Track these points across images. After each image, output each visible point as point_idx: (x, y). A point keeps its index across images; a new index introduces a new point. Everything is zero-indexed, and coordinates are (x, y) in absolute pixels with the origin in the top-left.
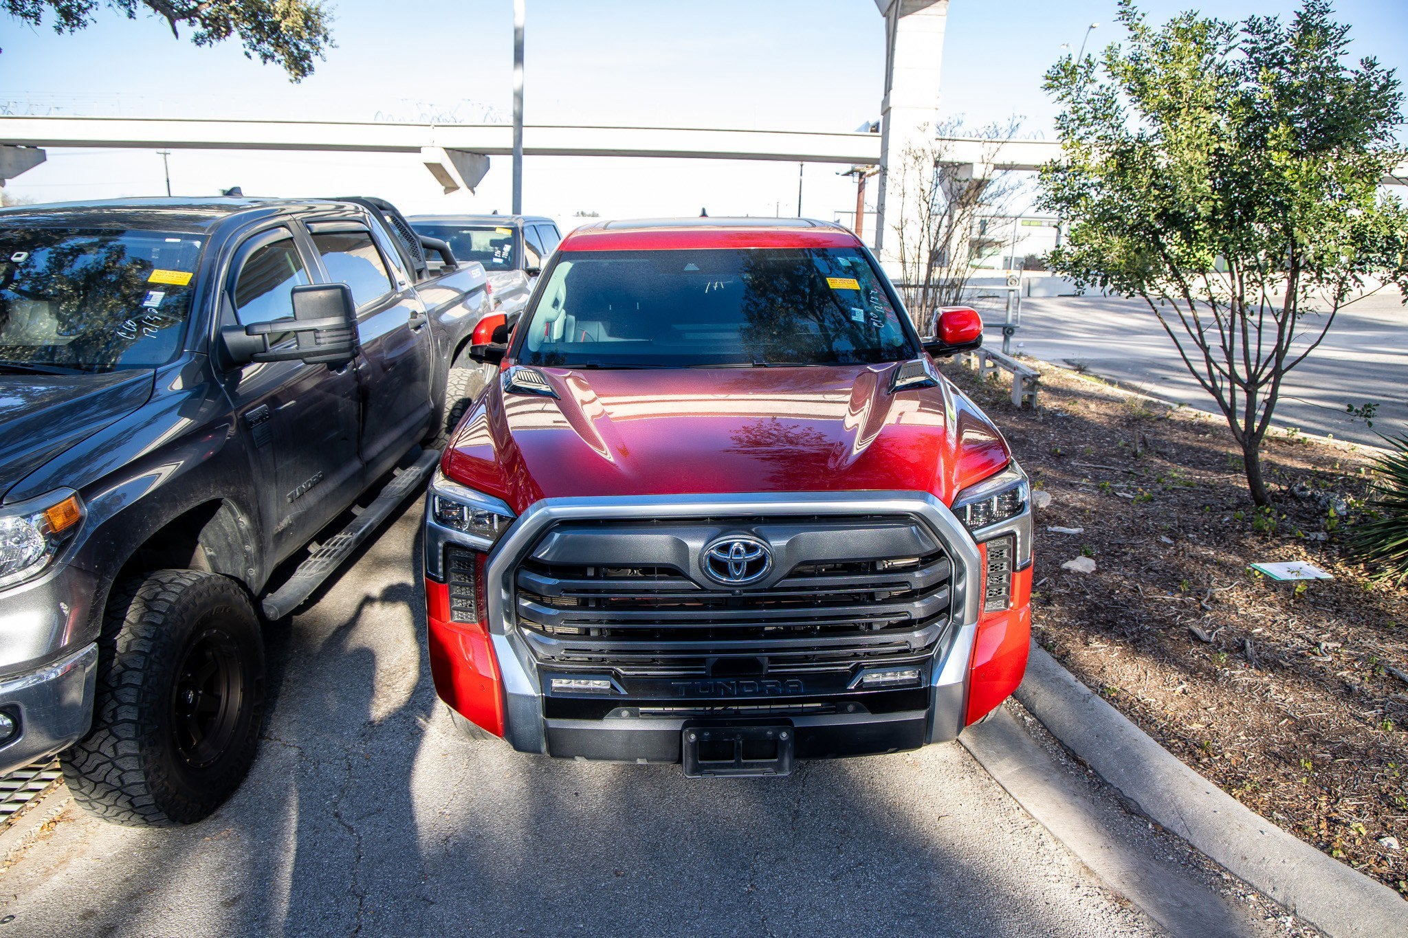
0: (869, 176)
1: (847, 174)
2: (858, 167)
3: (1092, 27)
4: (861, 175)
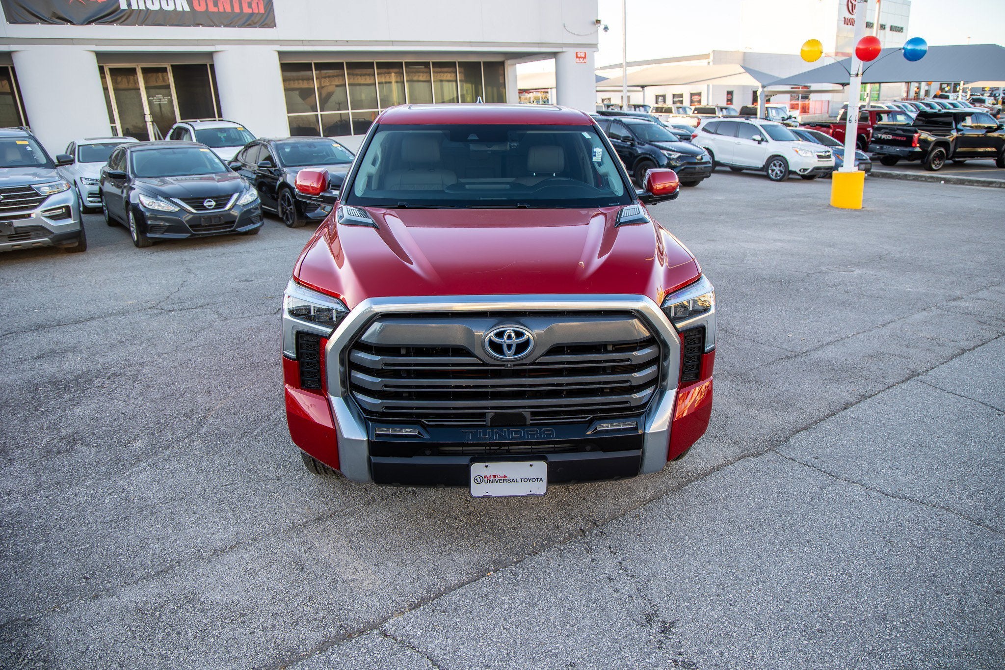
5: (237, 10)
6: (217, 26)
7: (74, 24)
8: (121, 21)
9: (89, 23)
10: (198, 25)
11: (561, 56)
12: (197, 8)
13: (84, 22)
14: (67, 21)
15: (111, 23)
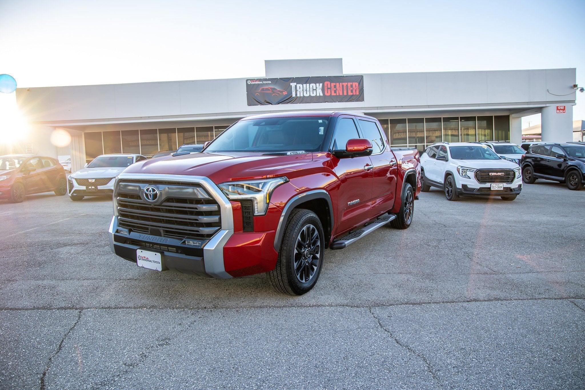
5: (345, 94)
6: (335, 102)
7: (272, 105)
8: (292, 102)
9: (278, 104)
10: (325, 102)
11: (545, 110)
12: (326, 94)
13: (276, 103)
14: (270, 103)
15: (288, 103)
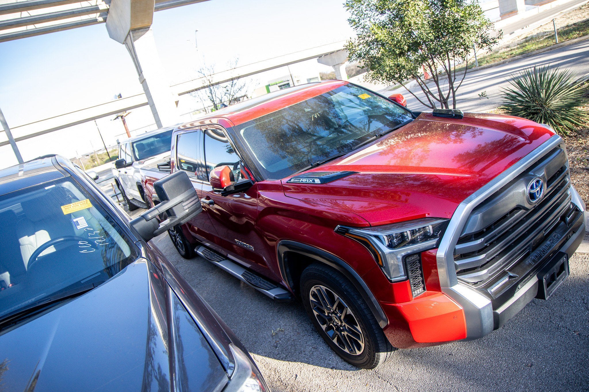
0: (125, 116)
1: (115, 119)
2: (119, 114)
3: (196, 31)
4: (122, 117)
